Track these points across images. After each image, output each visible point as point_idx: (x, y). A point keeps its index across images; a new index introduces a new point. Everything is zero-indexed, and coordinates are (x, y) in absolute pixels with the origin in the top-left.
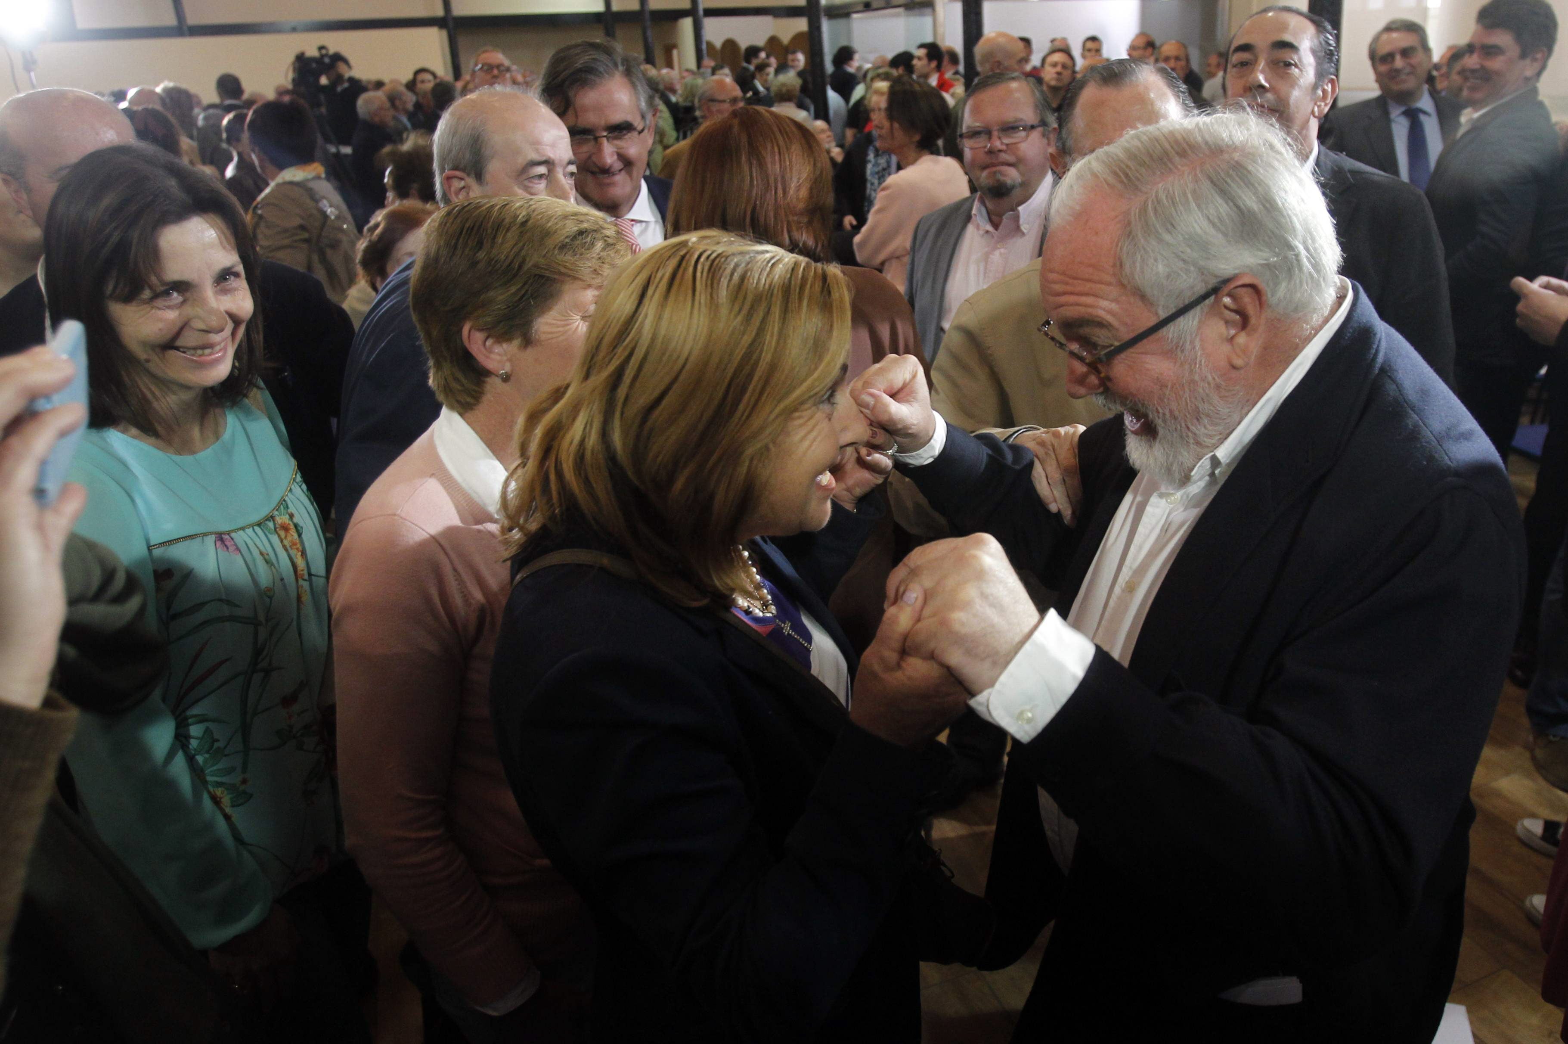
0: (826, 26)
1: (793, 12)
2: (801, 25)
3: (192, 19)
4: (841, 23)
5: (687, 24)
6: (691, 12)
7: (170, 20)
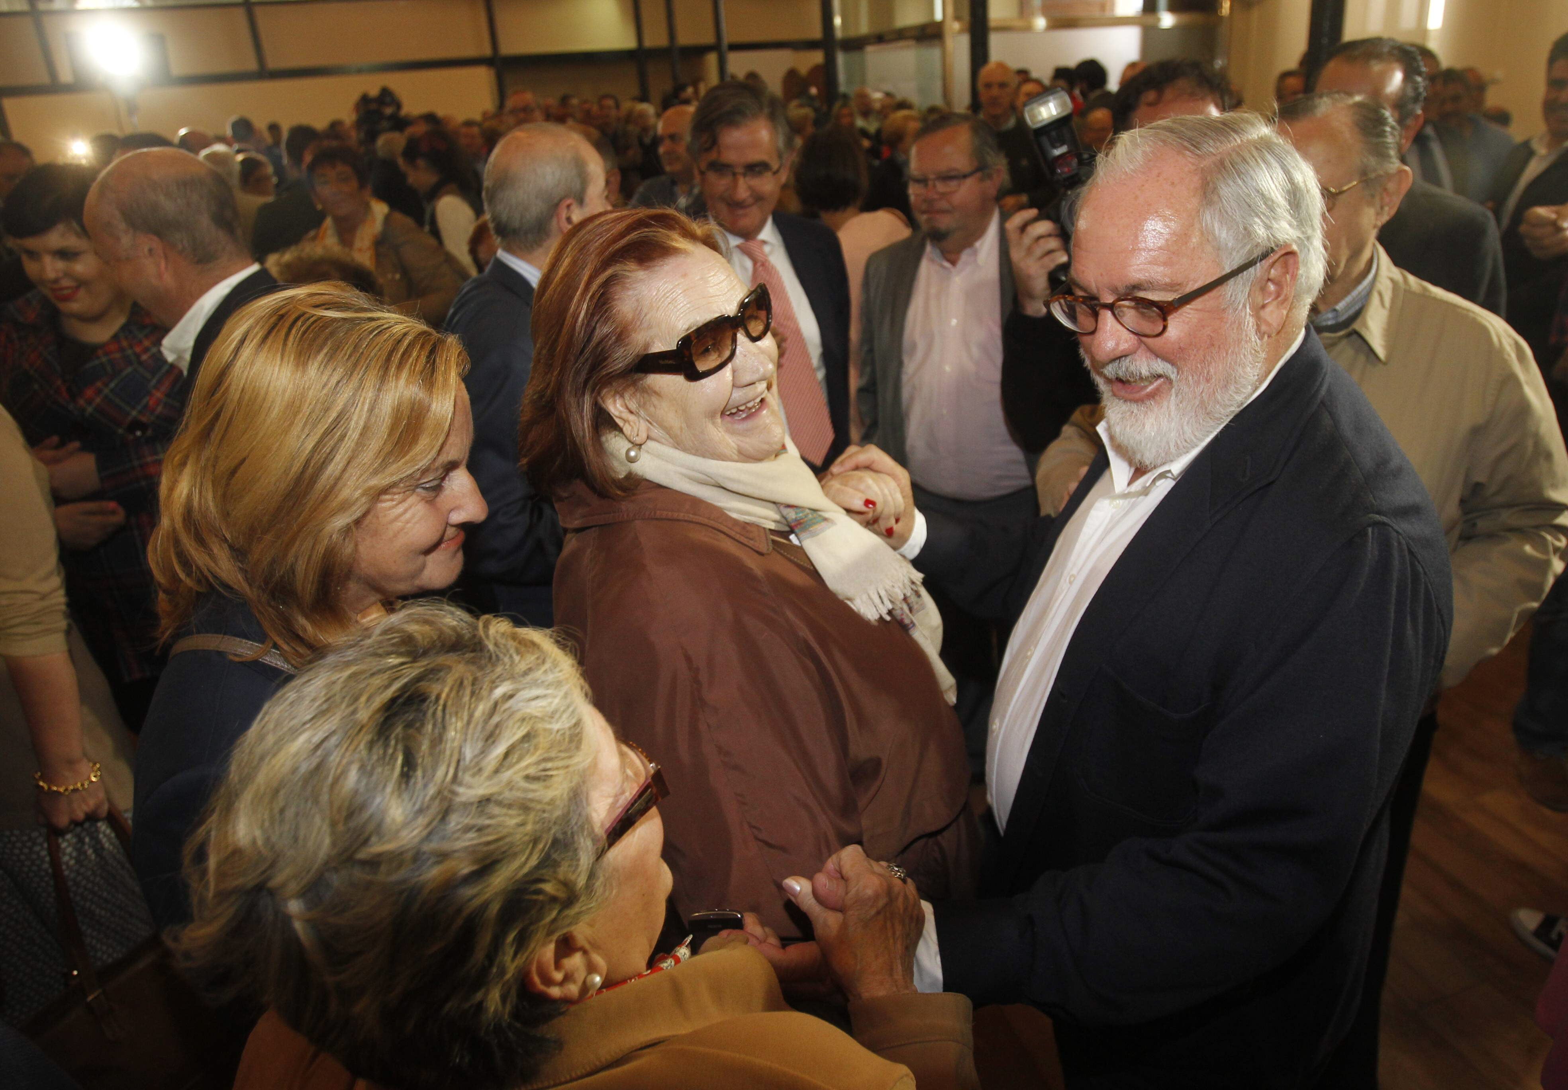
0: (841, 59)
1: (811, 45)
2: (817, 57)
3: (273, 63)
4: (855, 56)
5: (712, 59)
6: (716, 47)
7: (252, 65)
